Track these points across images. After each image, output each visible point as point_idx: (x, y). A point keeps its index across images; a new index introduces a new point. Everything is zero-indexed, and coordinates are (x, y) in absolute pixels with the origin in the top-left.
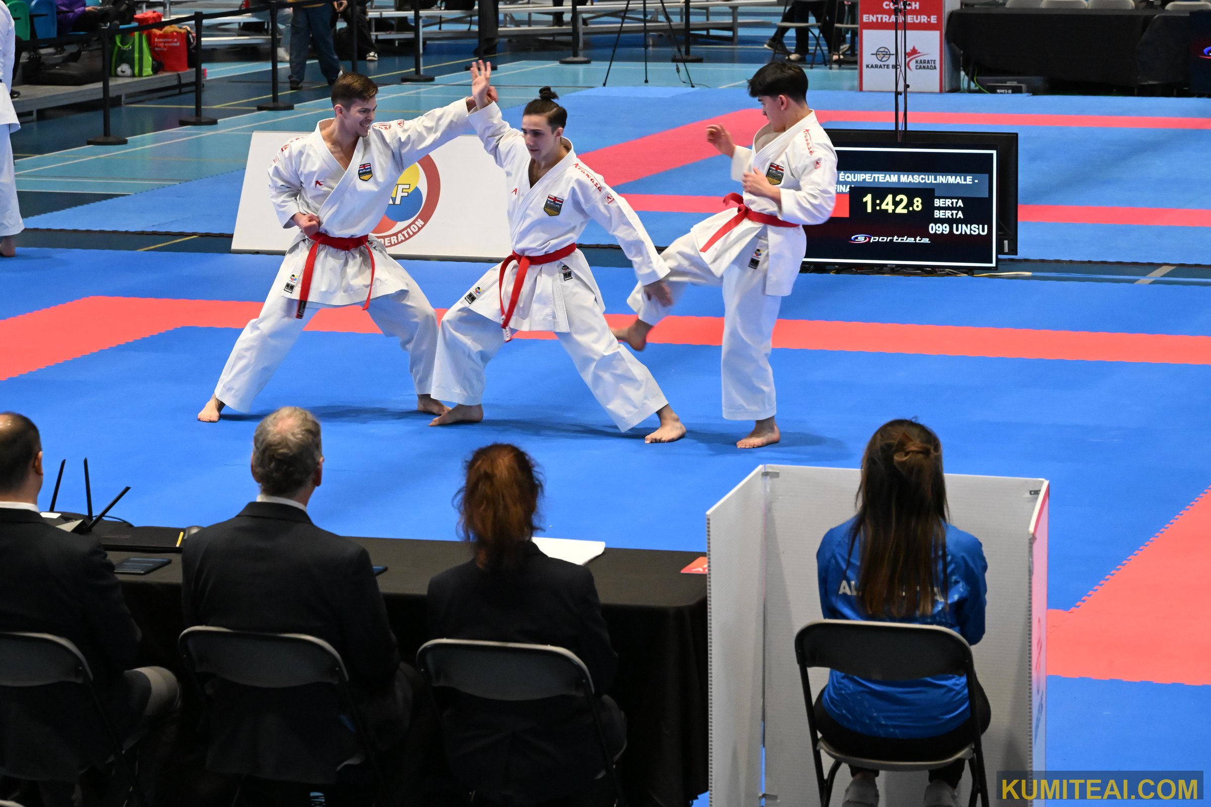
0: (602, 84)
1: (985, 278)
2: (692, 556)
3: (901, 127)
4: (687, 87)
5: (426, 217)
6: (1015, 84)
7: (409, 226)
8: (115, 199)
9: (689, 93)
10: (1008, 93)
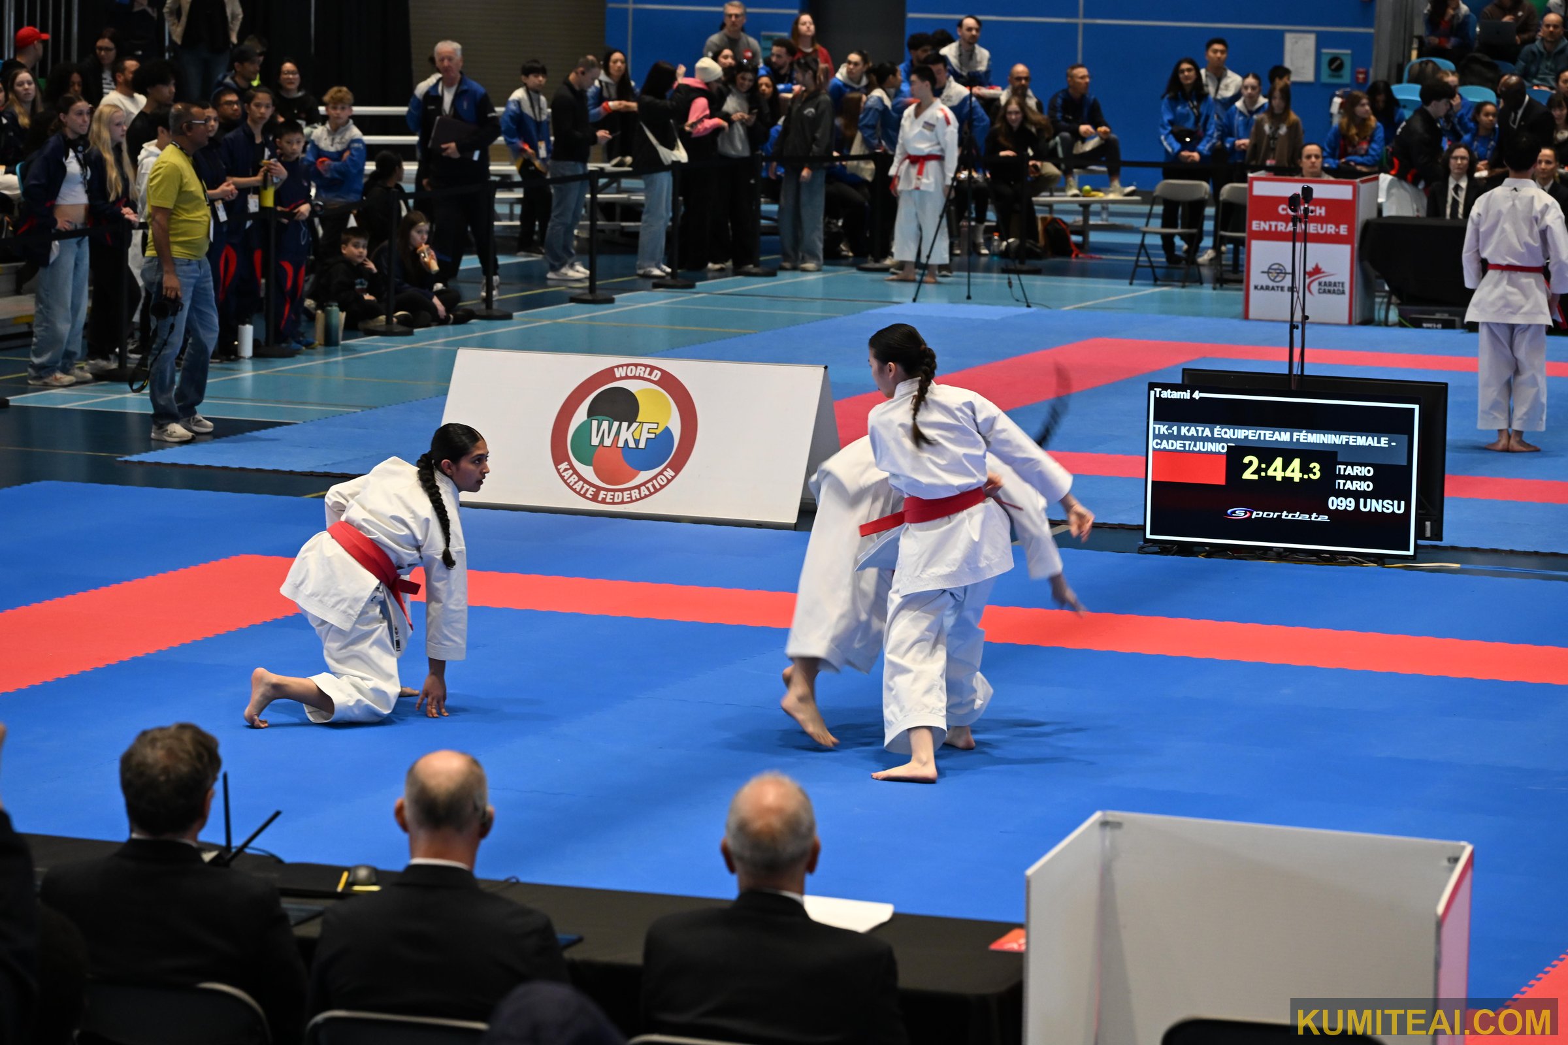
0: (911, 299)
1: (1398, 570)
2: (1005, 928)
3: (1296, 371)
4: (1022, 306)
5: (678, 465)
6: (1446, 316)
7: (655, 478)
8: (278, 428)
9: (1023, 315)
10: (1437, 328)
